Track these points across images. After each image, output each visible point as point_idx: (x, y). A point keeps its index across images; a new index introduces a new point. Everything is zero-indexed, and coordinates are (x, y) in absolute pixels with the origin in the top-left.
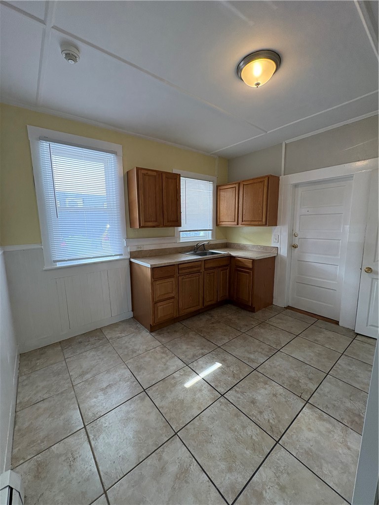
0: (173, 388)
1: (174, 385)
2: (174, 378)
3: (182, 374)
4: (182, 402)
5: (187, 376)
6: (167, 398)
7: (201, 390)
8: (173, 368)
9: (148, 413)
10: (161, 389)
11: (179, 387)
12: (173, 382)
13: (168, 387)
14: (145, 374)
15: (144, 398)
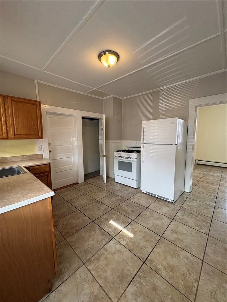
0: (136, 243)
1: (134, 243)
2: (127, 244)
3: (123, 240)
4: (144, 237)
5: (124, 237)
6: (144, 245)
7: (133, 229)
8: (118, 246)
9: (159, 253)
10: (139, 250)
11: (134, 240)
12: (131, 244)
13: (136, 246)
14: (128, 268)
15: (150, 260)
